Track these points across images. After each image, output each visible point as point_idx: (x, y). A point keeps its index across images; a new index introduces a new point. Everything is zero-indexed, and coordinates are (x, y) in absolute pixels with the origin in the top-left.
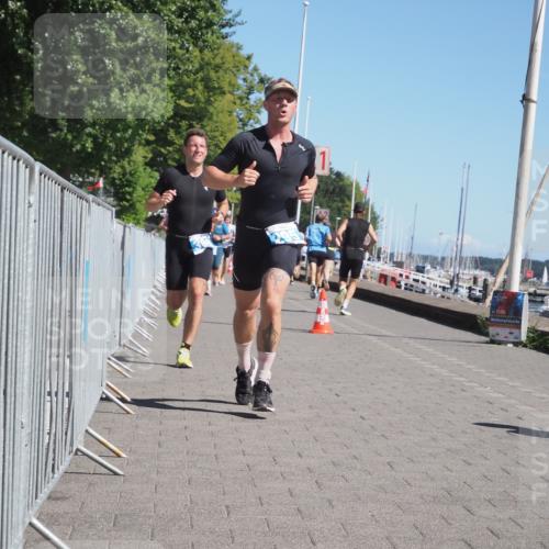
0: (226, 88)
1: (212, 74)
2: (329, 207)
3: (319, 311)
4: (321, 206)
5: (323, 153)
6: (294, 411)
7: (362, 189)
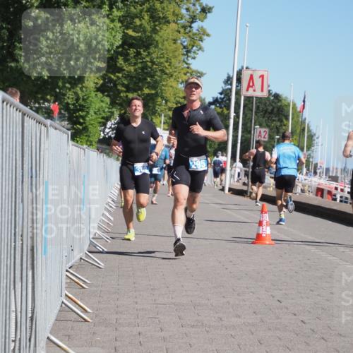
0: (171, 18)
1: (158, 5)
2: (268, 126)
3: (260, 224)
4: (261, 126)
5: (262, 76)
6: (239, 317)
7: (299, 110)
